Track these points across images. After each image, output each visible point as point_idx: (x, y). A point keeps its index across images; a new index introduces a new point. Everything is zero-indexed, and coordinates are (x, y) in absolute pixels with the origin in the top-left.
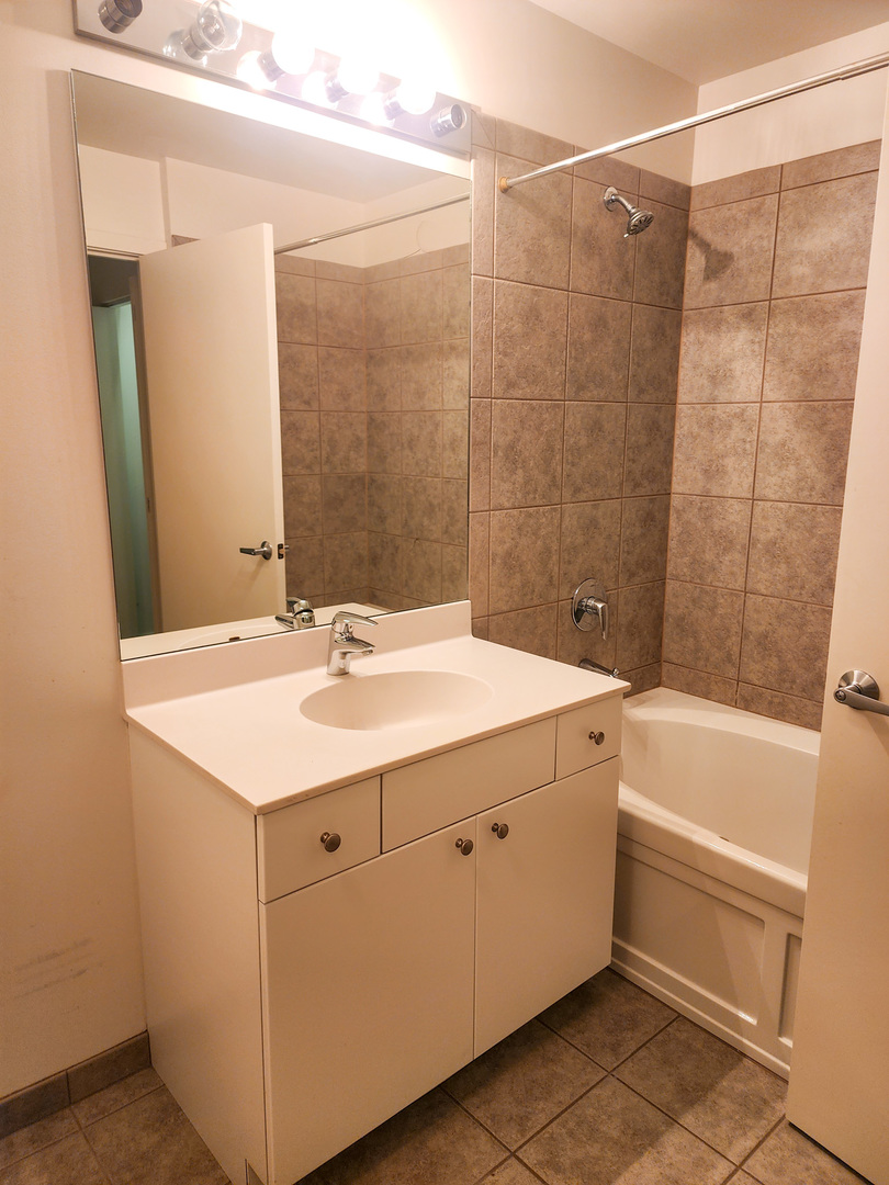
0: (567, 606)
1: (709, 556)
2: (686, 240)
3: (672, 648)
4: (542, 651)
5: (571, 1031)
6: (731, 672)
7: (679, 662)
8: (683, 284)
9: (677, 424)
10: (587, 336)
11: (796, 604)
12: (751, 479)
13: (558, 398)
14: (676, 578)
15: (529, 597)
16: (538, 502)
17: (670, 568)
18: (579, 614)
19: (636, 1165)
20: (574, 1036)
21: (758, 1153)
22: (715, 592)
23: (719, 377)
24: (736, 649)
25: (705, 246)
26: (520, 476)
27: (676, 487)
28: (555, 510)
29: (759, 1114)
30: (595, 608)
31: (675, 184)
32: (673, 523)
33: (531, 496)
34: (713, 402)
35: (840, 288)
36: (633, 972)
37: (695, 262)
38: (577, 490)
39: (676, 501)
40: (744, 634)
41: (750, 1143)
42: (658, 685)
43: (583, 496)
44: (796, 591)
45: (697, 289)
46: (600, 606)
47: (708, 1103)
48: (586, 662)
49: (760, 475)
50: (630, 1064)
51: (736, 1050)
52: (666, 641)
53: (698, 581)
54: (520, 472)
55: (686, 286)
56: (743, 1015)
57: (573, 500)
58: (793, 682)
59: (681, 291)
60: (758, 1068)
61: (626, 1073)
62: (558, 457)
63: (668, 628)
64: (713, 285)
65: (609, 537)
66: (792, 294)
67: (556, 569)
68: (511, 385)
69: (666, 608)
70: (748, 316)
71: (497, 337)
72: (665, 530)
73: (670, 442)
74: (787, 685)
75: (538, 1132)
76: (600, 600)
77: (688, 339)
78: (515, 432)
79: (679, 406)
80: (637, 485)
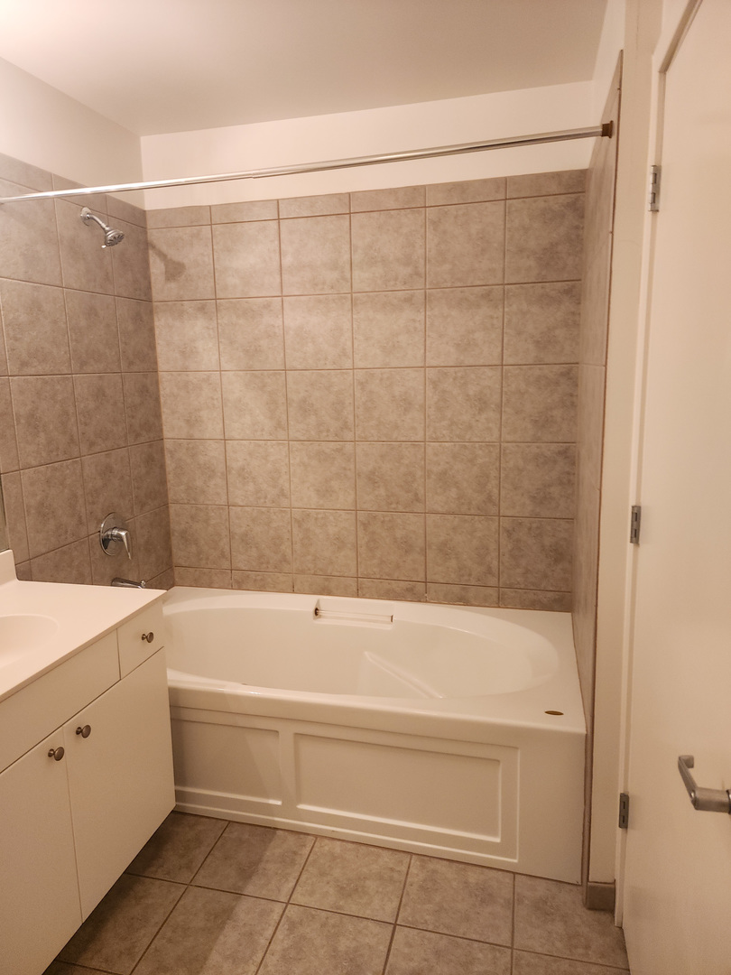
0: (96, 539)
1: (199, 483)
2: (147, 249)
3: (179, 555)
4: (80, 580)
5: (153, 869)
6: (226, 564)
7: (187, 564)
8: (150, 283)
9: (161, 387)
10: (83, 323)
11: (263, 509)
12: (221, 425)
13: (66, 372)
14: (176, 502)
15: (63, 537)
16: (61, 458)
17: (171, 495)
18: (105, 542)
19: (221, 937)
20: (156, 871)
21: (298, 888)
22: (207, 509)
23: (187, 352)
24: (227, 548)
25: (163, 256)
26: (42, 438)
27: (167, 433)
28: (76, 462)
29: (293, 862)
30: (119, 537)
31: (134, 208)
32: (168, 461)
33: (55, 453)
34: (185, 370)
35: (260, 295)
36: (191, 806)
37: (157, 268)
38: (92, 444)
39: (168, 444)
40: (231, 536)
41: (292, 884)
42: (173, 586)
43: (97, 449)
44: (262, 500)
45: (161, 288)
46: (123, 534)
47: (260, 871)
48: (117, 580)
49: (226, 422)
50: (202, 872)
51: (270, 828)
52: (174, 550)
53: (193, 502)
54: (42, 435)
55: (153, 284)
56: (272, 802)
57: (91, 452)
58: (268, 563)
59: (149, 288)
60: (286, 833)
61: (200, 880)
62: (73, 420)
63: (175, 541)
64: (173, 285)
65: (122, 478)
66: (230, 296)
67: (83, 510)
68: (24, 364)
69: (172, 526)
70: (202, 309)
71: (6, 326)
72: (163, 467)
73: (157, 400)
74: (265, 565)
75: (145, 953)
76: (122, 529)
77: (161, 323)
78: (33, 402)
79: (160, 373)
80: (138, 435)
